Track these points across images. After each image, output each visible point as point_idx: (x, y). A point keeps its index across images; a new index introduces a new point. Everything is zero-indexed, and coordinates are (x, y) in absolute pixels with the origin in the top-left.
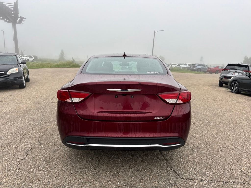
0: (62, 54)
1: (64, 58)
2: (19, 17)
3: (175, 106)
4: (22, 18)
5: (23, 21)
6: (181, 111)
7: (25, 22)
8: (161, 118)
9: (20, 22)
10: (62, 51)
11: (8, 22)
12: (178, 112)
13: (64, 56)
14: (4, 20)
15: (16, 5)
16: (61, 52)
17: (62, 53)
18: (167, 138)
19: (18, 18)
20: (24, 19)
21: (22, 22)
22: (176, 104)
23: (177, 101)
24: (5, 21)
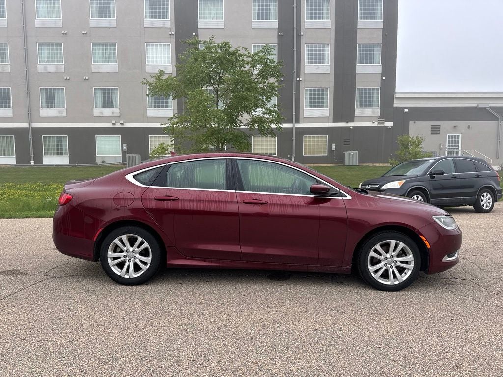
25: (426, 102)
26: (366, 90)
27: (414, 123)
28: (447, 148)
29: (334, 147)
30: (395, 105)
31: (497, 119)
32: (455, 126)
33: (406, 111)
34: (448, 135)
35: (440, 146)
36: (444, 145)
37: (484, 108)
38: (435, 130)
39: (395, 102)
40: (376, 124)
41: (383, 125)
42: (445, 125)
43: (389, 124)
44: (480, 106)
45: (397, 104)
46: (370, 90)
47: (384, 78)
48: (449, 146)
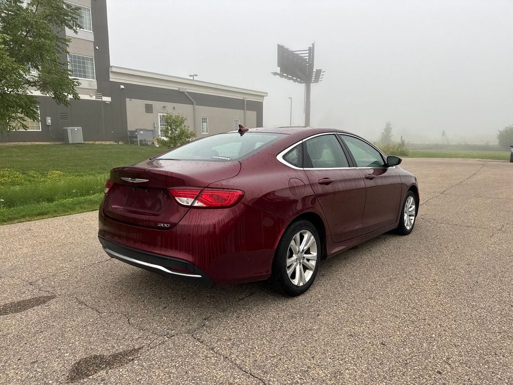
0: (388, 130)
1: (390, 138)
2: (314, 70)
3: (189, 210)
4: (319, 72)
5: (321, 77)
6: (197, 219)
7: (324, 78)
8: (166, 225)
9: (317, 80)
10: (388, 125)
11: (299, 82)
12: (190, 220)
13: (390, 135)
14: (293, 80)
15: (311, 50)
16: (386, 126)
17: (388, 128)
18: (169, 258)
19: (314, 73)
20: (322, 73)
21: (320, 79)
22: (191, 207)
23: (193, 203)
24: (295, 81)
25: (138, 80)
26: (79, 58)
27: (131, 100)
28: (160, 127)
29: (49, 121)
30: (111, 80)
31: (193, 104)
32: (164, 107)
33: (122, 87)
34: (159, 114)
35: (154, 125)
36: (157, 124)
37: (183, 93)
38: (149, 109)
39: (111, 76)
40: (94, 98)
41: (101, 100)
42: (157, 105)
43: (107, 99)
44: (181, 90)
45: (113, 78)
46: (83, 58)
47: (97, 48)
48: (161, 125)
